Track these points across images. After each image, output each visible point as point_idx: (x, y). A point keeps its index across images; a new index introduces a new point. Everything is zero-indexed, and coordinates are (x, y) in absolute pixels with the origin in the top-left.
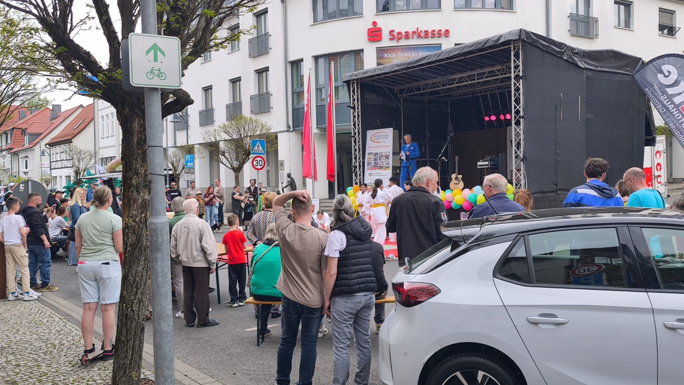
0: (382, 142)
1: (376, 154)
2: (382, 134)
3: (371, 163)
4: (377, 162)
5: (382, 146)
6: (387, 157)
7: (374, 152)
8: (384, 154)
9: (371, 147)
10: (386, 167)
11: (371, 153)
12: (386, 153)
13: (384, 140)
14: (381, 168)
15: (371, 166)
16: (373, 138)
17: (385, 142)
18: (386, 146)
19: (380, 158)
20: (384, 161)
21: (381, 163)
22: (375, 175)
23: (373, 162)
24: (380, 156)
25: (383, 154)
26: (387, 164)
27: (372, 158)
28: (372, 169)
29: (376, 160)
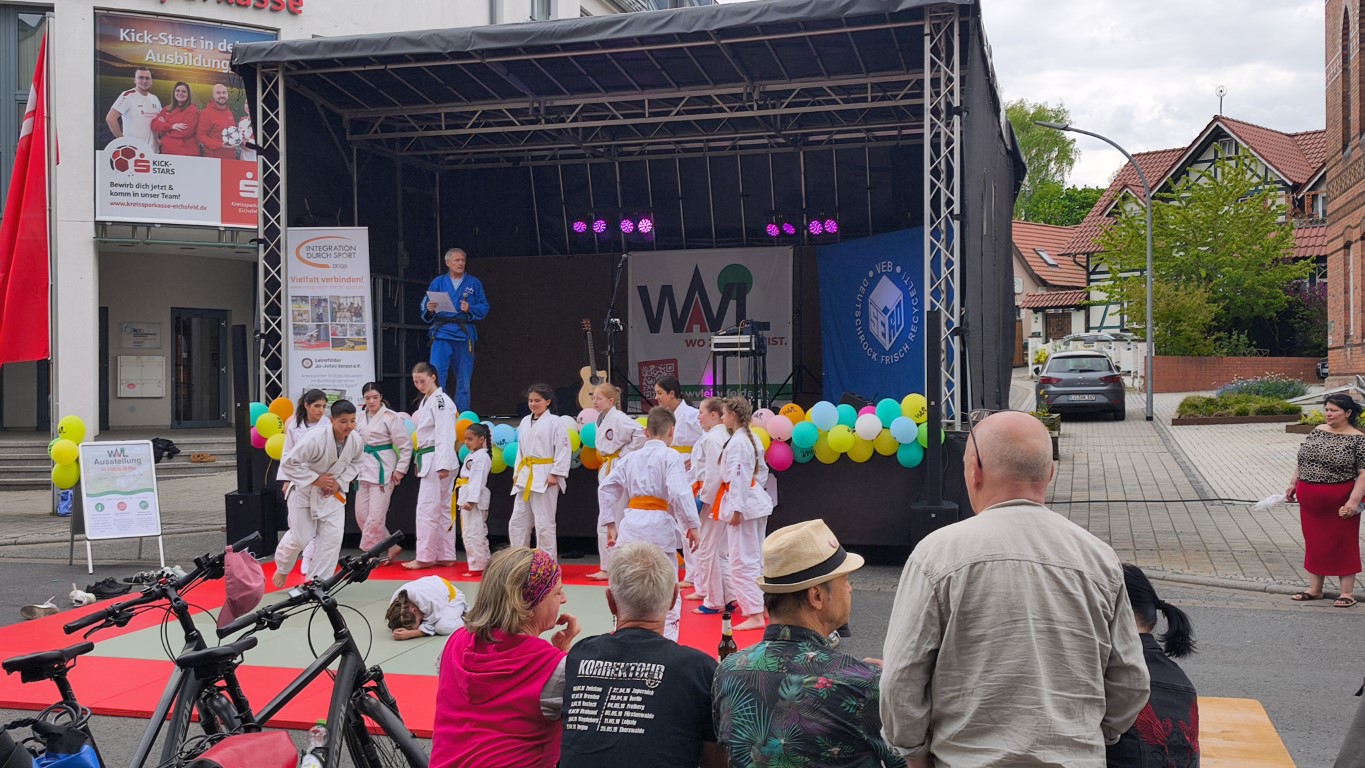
0: (335, 266)
1: (319, 302)
2: (334, 243)
3: (305, 328)
4: (327, 327)
5: (337, 280)
6: (357, 313)
7: (310, 293)
8: (345, 303)
9: (300, 280)
10: (357, 343)
11: (304, 299)
12: (350, 300)
13: (341, 261)
14: (339, 343)
15: (307, 337)
16: (303, 252)
17: (345, 267)
18: (349, 280)
19: (334, 313)
20: (347, 322)
21: (340, 329)
22: (323, 364)
23: (312, 325)
24: (333, 309)
25: (342, 301)
26: (358, 334)
27: (306, 312)
28: (311, 347)
29: (320, 318)
